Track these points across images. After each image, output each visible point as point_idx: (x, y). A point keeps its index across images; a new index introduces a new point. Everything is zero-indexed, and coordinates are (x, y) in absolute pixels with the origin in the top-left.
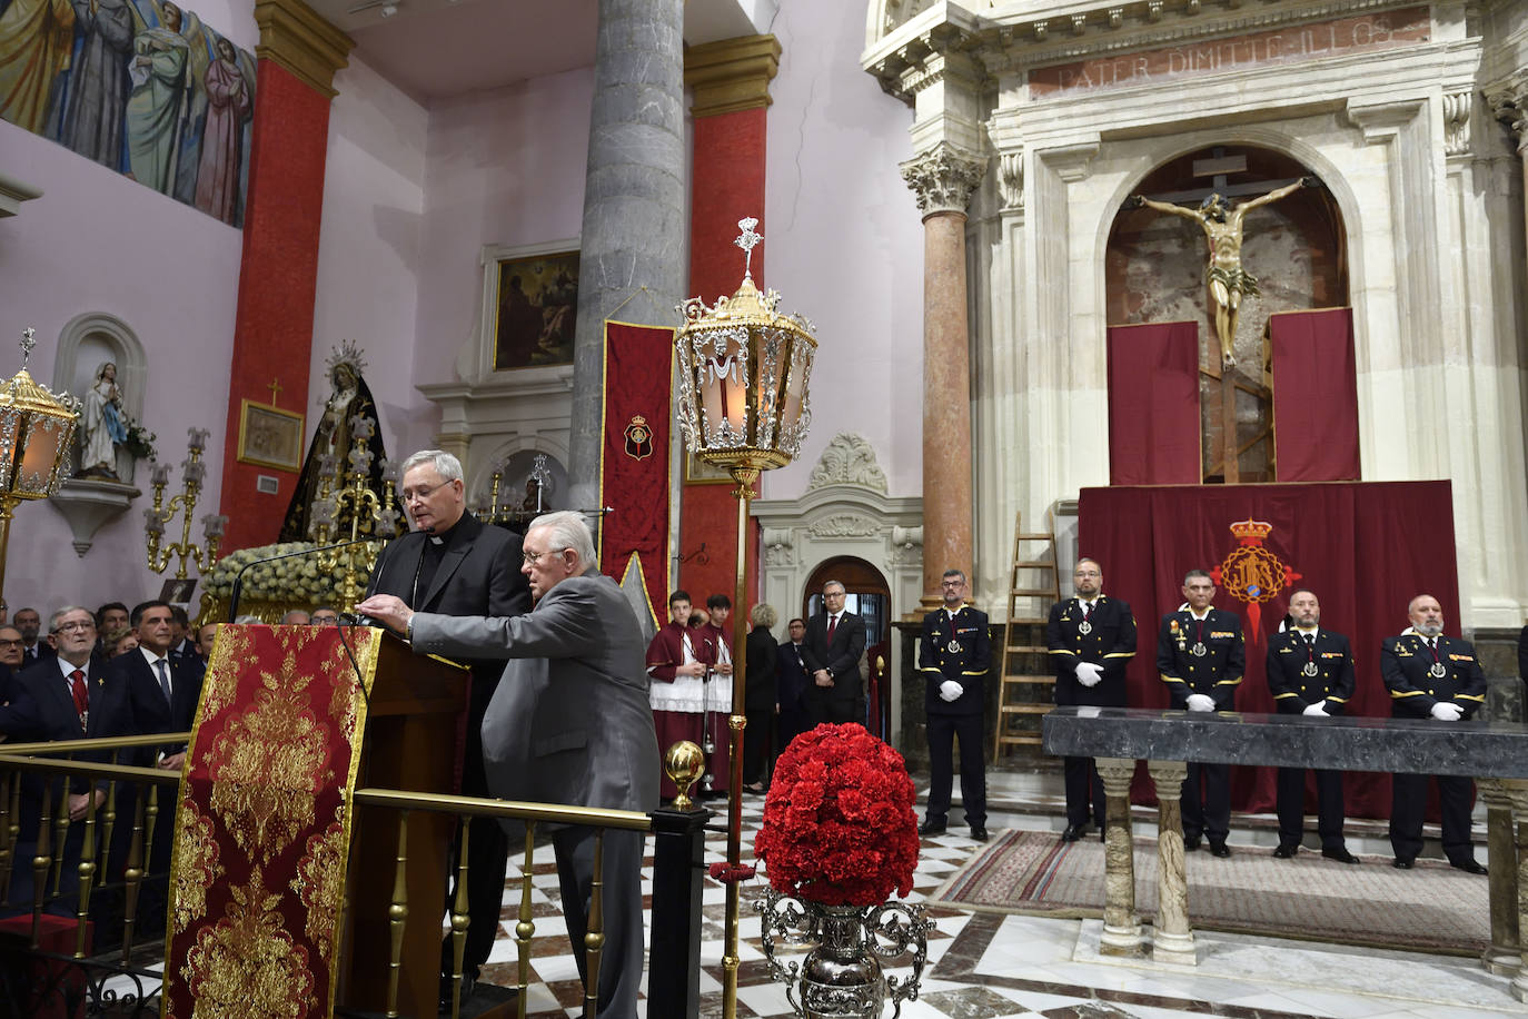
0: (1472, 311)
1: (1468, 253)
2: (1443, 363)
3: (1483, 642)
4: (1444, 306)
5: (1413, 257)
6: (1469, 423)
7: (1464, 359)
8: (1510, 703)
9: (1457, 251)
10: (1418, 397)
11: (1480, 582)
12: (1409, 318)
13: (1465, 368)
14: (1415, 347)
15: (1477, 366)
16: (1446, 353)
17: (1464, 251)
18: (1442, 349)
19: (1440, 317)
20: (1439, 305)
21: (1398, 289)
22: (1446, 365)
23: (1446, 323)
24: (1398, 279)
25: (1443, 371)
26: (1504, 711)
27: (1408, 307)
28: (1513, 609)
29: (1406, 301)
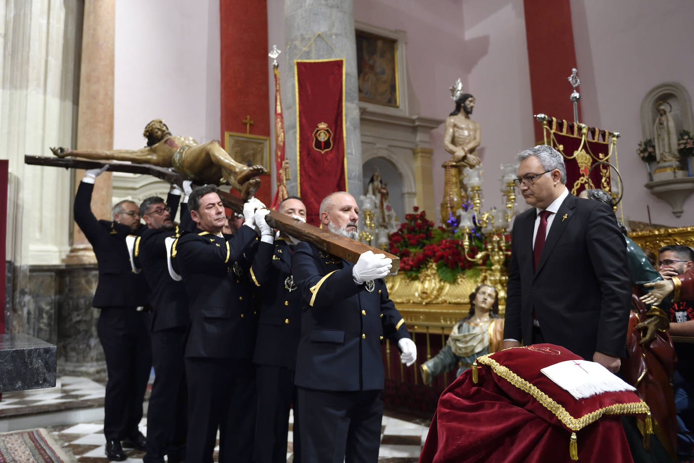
0: (49, 62)
1: (51, 25)
2: (27, 89)
3: (35, 274)
4: (31, 53)
5: (17, 17)
6: (40, 132)
7: (41, 91)
8: (47, 313)
9: (45, 22)
10: (11, 109)
11: (38, 235)
12: (10, 57)
13: (41, 97)
14: (12, 77)
15: (49, 97)
16: (30, 84)
17: (48, 23)
18: (28, 81)
19: (28, 60)
20: (29, 52)
21: (5, 36)
22: (29, 91)
23: (31, 65)
24: (6, 29)
25: (27, 95)
26: (43, 318)
27: (10, 50)
28: (55, 252)
29: (10, 44)
